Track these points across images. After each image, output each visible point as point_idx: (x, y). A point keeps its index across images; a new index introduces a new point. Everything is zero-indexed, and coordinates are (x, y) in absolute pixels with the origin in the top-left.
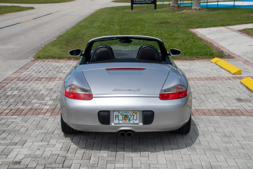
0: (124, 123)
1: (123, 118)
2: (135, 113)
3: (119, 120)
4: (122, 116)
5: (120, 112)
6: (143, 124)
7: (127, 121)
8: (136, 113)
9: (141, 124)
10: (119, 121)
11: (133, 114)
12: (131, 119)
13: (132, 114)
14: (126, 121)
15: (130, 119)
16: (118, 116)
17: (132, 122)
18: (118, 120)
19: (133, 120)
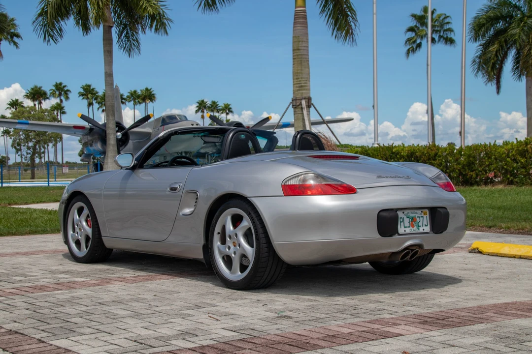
0: (411, 232)
1: (410, 223)
2: (424, 214)
4: (408, 219)
5: (406, 212)
6: (435, 233)
7: (415, 228)
8: (426, 213)
9: (432, 233)
10: (406, 229)
11: (421, 214)
12: (420, 224)
13: (420, 216)
15: (418, 224)
16: (403, 220)
17: (421, 230)
18: (405, 227)
19: (422, 226)
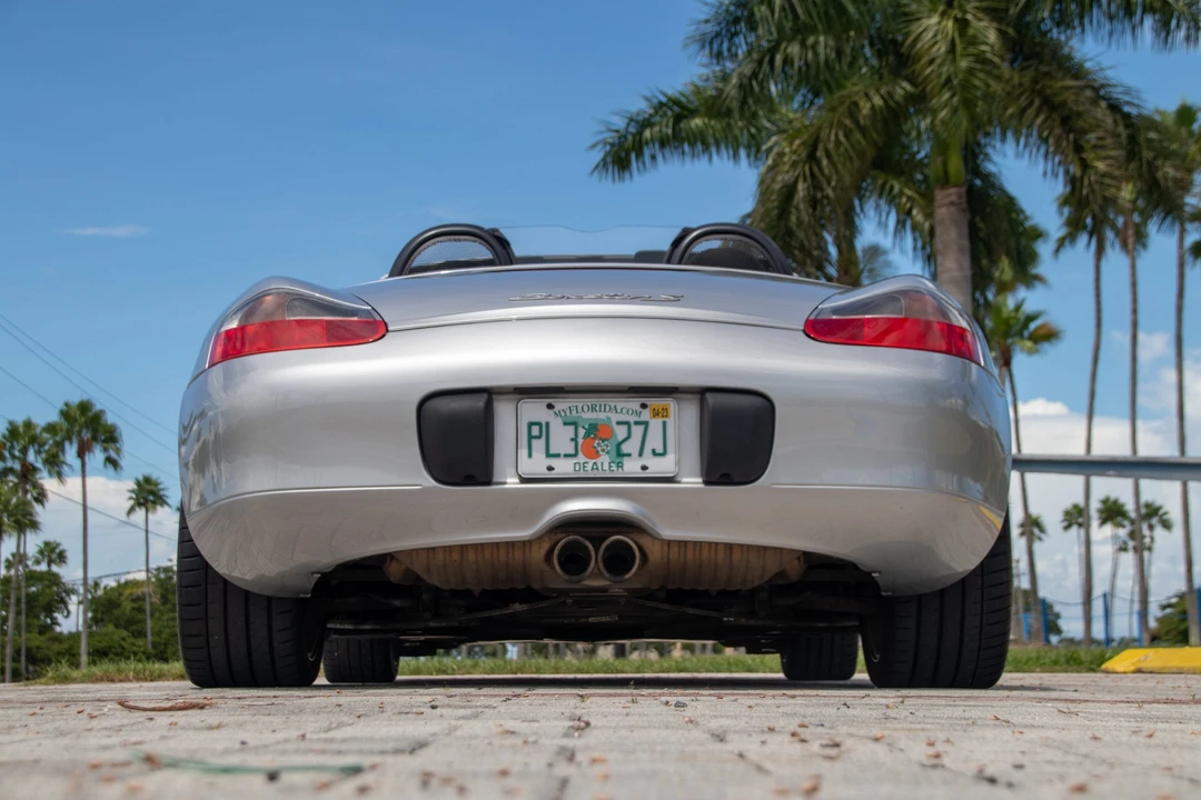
0: (582, 474)
1: (580, 441)
2: (656, 414)
3: (552, 451)
4: (572, 428)
5: (561, 404)
6: (707, 483)
7: (604, 460)
8: (663, 413)
9: (692, 481)
10: (553, 462)
11: (638, 414)
12: (625, 448)
13: (632, 419)
14: (599, 461)
15: (619, 445)
16: (545, 430)
17: (632, 467)
18: (549, 455)
19: (641, 454)
